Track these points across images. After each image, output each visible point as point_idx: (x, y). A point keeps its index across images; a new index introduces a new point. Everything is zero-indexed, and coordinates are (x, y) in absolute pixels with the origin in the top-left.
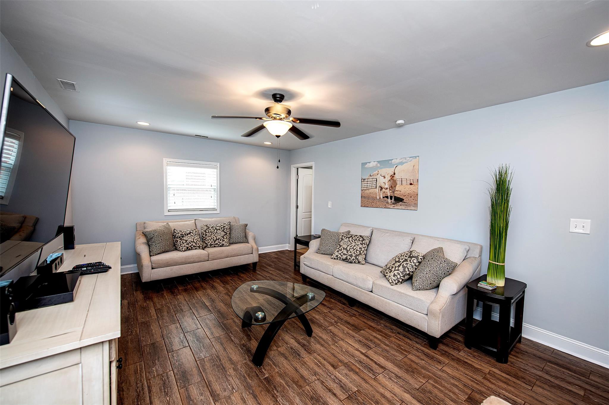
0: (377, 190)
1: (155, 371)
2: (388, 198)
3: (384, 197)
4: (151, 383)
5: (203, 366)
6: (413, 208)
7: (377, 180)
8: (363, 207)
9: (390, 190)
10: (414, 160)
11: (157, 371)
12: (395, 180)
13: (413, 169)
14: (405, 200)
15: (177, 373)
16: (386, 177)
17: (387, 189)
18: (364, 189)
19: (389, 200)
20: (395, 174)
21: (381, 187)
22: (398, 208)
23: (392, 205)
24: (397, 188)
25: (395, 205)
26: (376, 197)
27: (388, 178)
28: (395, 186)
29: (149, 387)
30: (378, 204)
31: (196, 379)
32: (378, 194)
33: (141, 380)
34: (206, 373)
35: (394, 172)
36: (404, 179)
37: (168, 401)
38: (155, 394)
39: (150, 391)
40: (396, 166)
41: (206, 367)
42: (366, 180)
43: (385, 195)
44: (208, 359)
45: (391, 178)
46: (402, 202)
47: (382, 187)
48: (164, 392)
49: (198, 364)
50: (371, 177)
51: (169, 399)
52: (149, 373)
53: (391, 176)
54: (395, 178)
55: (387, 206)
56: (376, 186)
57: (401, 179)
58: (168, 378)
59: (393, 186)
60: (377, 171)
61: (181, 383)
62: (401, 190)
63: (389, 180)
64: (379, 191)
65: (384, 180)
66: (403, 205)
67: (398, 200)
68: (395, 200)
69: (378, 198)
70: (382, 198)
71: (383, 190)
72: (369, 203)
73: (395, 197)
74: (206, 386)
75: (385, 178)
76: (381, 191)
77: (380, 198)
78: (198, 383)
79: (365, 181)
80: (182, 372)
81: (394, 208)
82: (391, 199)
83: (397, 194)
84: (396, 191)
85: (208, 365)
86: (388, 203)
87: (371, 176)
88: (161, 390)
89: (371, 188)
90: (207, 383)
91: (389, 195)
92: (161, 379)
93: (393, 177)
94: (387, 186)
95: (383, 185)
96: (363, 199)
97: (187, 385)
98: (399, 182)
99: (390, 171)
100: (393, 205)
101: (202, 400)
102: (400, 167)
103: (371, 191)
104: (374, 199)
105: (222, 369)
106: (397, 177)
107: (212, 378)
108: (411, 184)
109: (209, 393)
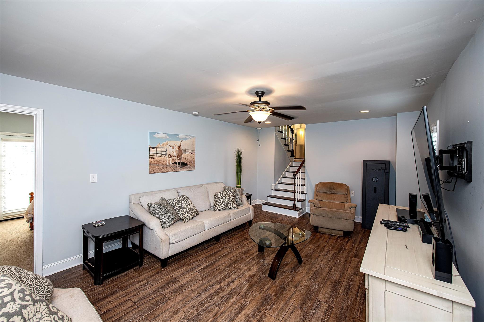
0: (167, 158)
1: (350, 302)
2: (176, 164)
3: (173, 163)
4: (355, 297)
5: (322, 281)
6: (193, 169)
7: (166, 149)
8: (153, 173)
9: (178, 157)
10: (193, 138)
11: (348, 301)
12: (182, 150)
13: (193, 144)
14: (188, 164)
15: (338, 289)
16: (175, 147)
17: (175, 157)
18: (153, 156)
19: (177, 165)
20: (181, 146)
21: (170, 155)
22: (184, 170)
23: (179, 168)
24: (183, 156)
25: (182, 169)
26: (166, 164)
27: (176, 148)
28: (181, 155)
29: (357, 296)
30: (168, 169)
31: (331, 279)
32: (168, 161)
33: (360, 303)
34: (325, 278)
35: (180, 144)
36: (187, 150)
37: (351, 282)
38: (355, 290)
39: (357, 293)
40: (182, 140)
41: (322, 280)
42: (155, 149)
43: (174, 162)
44: (316, 282)
45: (179, 148)
46: (186, 166)
47: (172, 155)
48: (350, 287)
49: (324, 284)
50: (161, 147)
51: (350, 282)
52: (353, 304)
53: (178, 147)
54: (181, 149)
55: (176, 170)
56: (166, 154)
57: (185, 150)
58: (344, 291)
59: (180, 155)
60: (166, 142)
61: (340, 284)
62: (186, 157)
63: (177, 150)
64: (169, 158)
65: (173, 150)
66: (187, 168)
67: (184, 165)
68: (182, 165)
69: (168, 164)
70: (171, 164)
71: (172, 157)
72: (159, 169)
73: (182, 163)
74: (330, 274)
75: (173, 148)
76: (171, 158)
77: (170, 164)
78: (332, 278)
79: (153, 149)
80: (335, 288)
81: (181, 171)
82: (179, 164)
83: (183, 161)
84: (182, 158)
85: (319, 280)
86: (176, 167)
87: (160, 145)
88: (351, 289)
89: (161, 156)
90: (328, 274)
91: (177, 161)
92: (348, 294)
93: (180, 148)
94: (175, 155)
95: (172, 154)
96: (152, 166)
97: (338, 281)
98: (184, 152)
99: (178, 143)
100: (181, 169)
101: (337, 272)
102: (184, 141)
103: (160, 158)
104: (164, 165)
105: (316, 273)
106: (182, 148)
107: (324, 274)
108: (192, 154)
109: (332, 271)
